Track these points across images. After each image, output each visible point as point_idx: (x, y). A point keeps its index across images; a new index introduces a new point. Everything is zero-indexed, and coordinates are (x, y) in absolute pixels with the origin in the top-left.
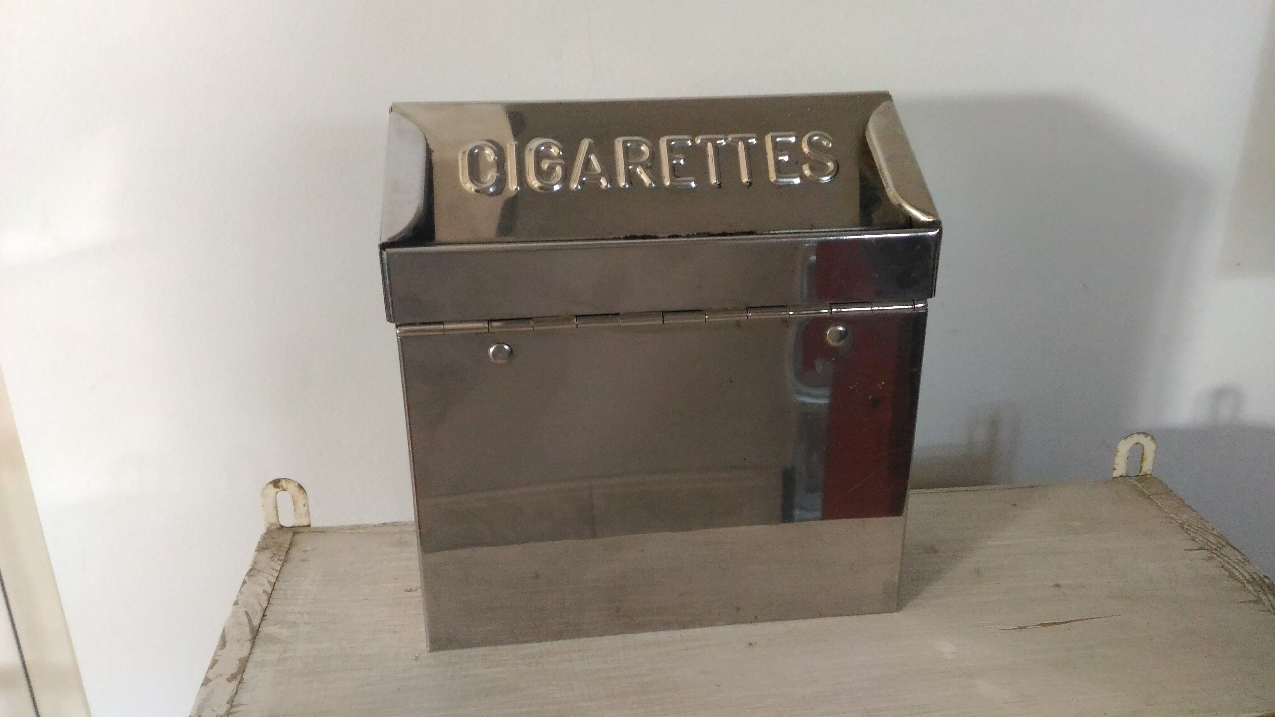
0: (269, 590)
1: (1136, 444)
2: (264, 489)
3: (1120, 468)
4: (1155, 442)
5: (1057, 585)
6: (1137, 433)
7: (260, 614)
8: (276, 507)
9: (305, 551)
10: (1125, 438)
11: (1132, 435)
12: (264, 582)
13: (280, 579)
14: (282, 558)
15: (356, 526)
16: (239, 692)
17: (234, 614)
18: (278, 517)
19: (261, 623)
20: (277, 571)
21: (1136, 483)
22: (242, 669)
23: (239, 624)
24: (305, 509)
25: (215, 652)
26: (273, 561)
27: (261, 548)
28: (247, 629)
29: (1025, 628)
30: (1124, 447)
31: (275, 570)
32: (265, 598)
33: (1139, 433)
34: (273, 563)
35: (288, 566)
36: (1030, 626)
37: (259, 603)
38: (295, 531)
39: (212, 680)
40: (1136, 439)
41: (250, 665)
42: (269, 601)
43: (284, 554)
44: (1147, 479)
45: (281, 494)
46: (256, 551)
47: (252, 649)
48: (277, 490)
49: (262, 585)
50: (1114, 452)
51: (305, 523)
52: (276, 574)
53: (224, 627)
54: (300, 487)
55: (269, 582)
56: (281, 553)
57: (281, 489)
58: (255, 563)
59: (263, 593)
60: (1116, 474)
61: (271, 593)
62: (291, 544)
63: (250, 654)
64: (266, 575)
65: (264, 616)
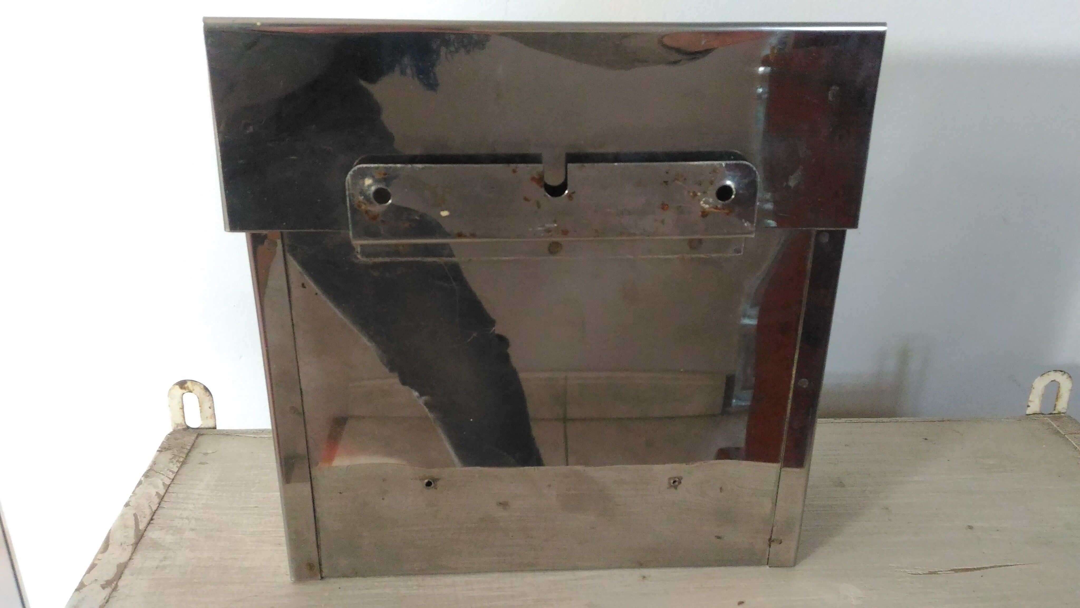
0: (162, 492)
1: (1052, 381)
2: (170, 390)
3: (1034, 406)
4: (1072, 380)
5: (970, 527)
6: (1054, 371)
7: (148, 518)
8: (182, 408)
9: (206, 454)
10: (1042, 375)
11: (1049, 372)
12: (159, 483)
13: (175, 481)
14: (181, 460)
15: (260, 430)
16: (111, 600)
17: (122, 516)
18: (184, 418)
19: (147, 527)
20: (173, 472)
21: (1050, 421)
22: (119, 575)
23: (126, 527)
24: (211, 411)
25: (97, 555)
26: (172, 462)
27: (163, 449)
28: (131, 533)
29: (935, 573)
30: (1040, 384)
31: (171, 471)
32: (157, 500)
33: (1055, 371)
34: (171, 465)
35: (187, 468)
36: (942, 571)
37: (150, 506)
38: (199, 432)
39: (86, 586)
40: (1054, 376)
41: (127, 572)
42: (159, 504)
43: (184, 456)
44: (1062, 417)
45: (188, 396)
46: (158, 451)
47: (132, 554)
48: (184, 391)
49: (156, 486)
50: (1030, 388)
51: (211, 424)
52: (172, 476)
53: (111, 530)
54: (206, 389)
55: (164, 484)
56: (181, 455)
57: (187, 391)
58: (154, 463)
59: (156, 495)
60: (1029, 411)
61: (164, 496)
62: (193, 446)
63: (130, 559)
64: (163, 477)
65: (152, 519)
